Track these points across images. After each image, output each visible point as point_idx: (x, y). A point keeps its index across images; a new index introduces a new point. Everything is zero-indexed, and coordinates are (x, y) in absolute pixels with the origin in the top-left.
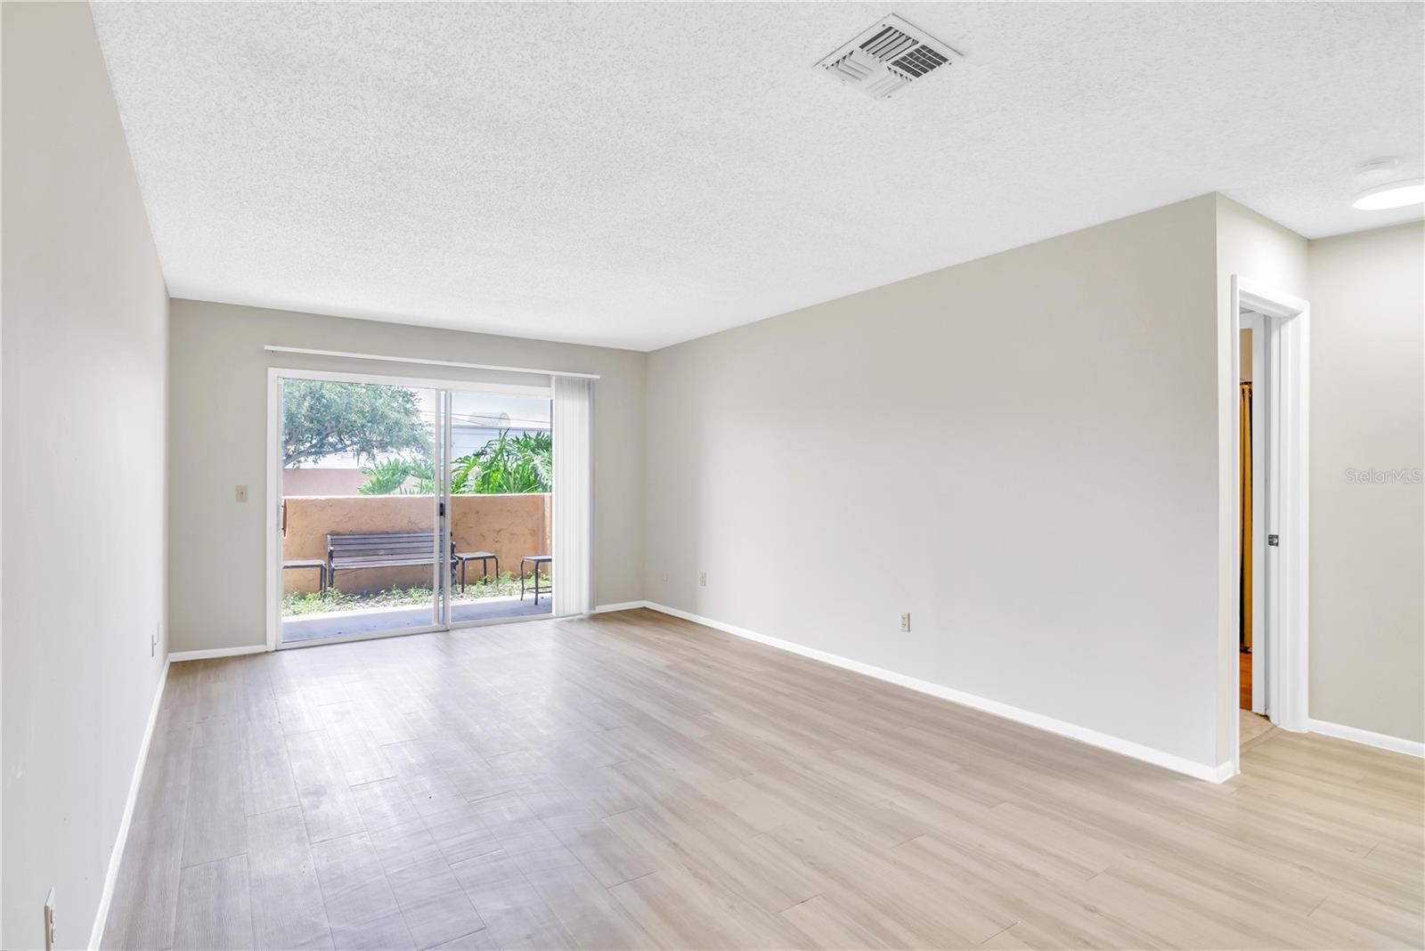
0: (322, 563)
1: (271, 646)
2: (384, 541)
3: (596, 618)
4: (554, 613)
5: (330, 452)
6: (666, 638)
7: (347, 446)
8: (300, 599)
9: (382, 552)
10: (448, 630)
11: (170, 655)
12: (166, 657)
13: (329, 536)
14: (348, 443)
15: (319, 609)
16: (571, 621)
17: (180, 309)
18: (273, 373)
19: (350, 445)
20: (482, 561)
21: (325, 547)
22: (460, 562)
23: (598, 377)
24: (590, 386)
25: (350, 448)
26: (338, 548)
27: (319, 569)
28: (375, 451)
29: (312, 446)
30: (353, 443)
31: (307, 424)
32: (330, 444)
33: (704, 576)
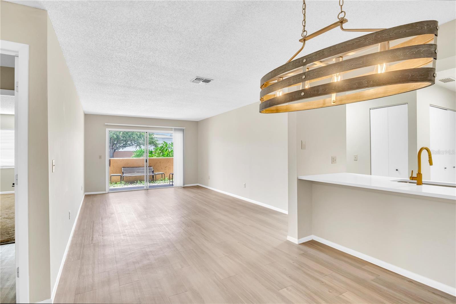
0: (121, 175)
1: (107, 191)
2: (137, 169)
3: (184, 187)
4: (174, 186)
5: (128, 146)
6: (198, 191)
7: (133, 144)
8: (116, 184)
9: (136, 172)
10: (148, 190)
11: (85, 193)
12: (84, 193)
13: (123, 168)
14: (134, 143)
15: (120, 186)
16: (179, 188)
17: (87, 116)
18: (107, 130)
19: (134, 144)
20: (161, 174)
21: (122, 171)
22: (155, 175)
23: (185, 128)
24: (183, 130)
25: (134, 145)
26: (125, 171)
27: (120, 176)
28: (141, 146)
29: (124, 145)
30: (135, 144)
31: (122, 138)
32: (129, 144)
33: (209, 177)
